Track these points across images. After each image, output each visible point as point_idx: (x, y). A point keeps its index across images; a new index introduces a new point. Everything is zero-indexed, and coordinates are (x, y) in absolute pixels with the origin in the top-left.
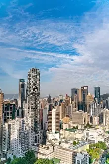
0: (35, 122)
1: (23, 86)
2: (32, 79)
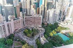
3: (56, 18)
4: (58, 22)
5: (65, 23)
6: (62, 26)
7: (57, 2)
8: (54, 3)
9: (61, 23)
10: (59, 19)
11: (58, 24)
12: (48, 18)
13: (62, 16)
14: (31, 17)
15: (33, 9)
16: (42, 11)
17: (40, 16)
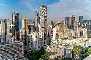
0: (45, 34)
1: (38, 15)
2: (42, 11)
3: (41, 42)
4: (43, 47)
5: (52, 47)
6: (49, 51)
7: (39, 24)
8: (36, 26)
9: (48, 48)
10: (45, 43)
11: (45, 50)
12: (32, 44)
13: (47, 40)
14: (8, 44)
15: (9, 34)
16: (22, 36)
17: (20, 43)
